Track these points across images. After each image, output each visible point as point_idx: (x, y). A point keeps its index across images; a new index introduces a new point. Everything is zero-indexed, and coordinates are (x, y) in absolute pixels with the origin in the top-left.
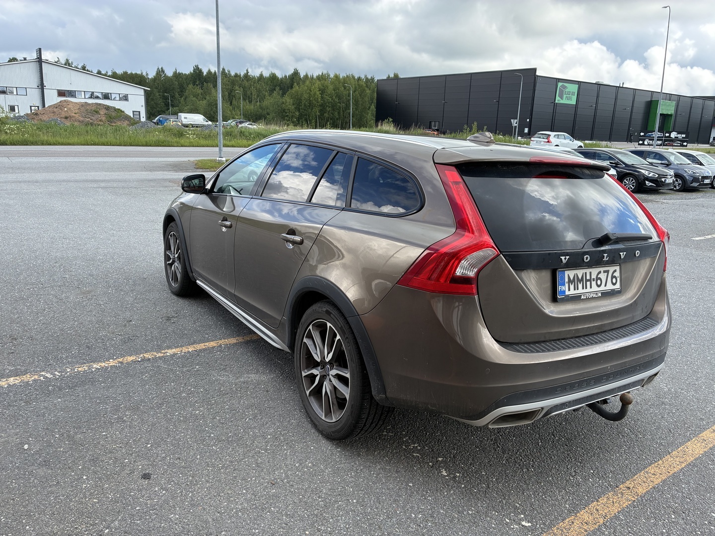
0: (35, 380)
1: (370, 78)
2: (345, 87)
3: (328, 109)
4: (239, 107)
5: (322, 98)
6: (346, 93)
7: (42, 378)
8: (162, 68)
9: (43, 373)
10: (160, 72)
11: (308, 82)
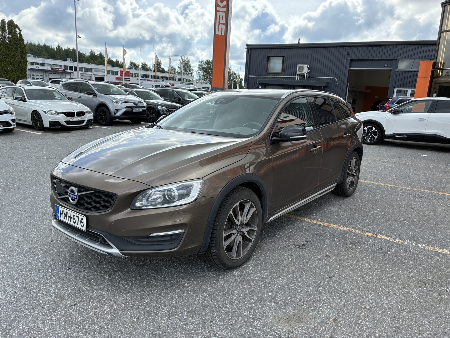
0: (427, 246)
7: (423, 245)
9: (421, 247)
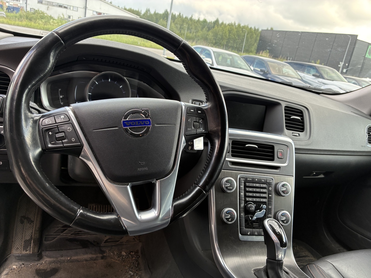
1: (257, 28)
2: (243, 31)
3: (231, 42)
4: (184, 34)
5: (229, 35)
6: (243, 34)
8: (149, 9)
10: (148, 11)
11: (223, 26)
